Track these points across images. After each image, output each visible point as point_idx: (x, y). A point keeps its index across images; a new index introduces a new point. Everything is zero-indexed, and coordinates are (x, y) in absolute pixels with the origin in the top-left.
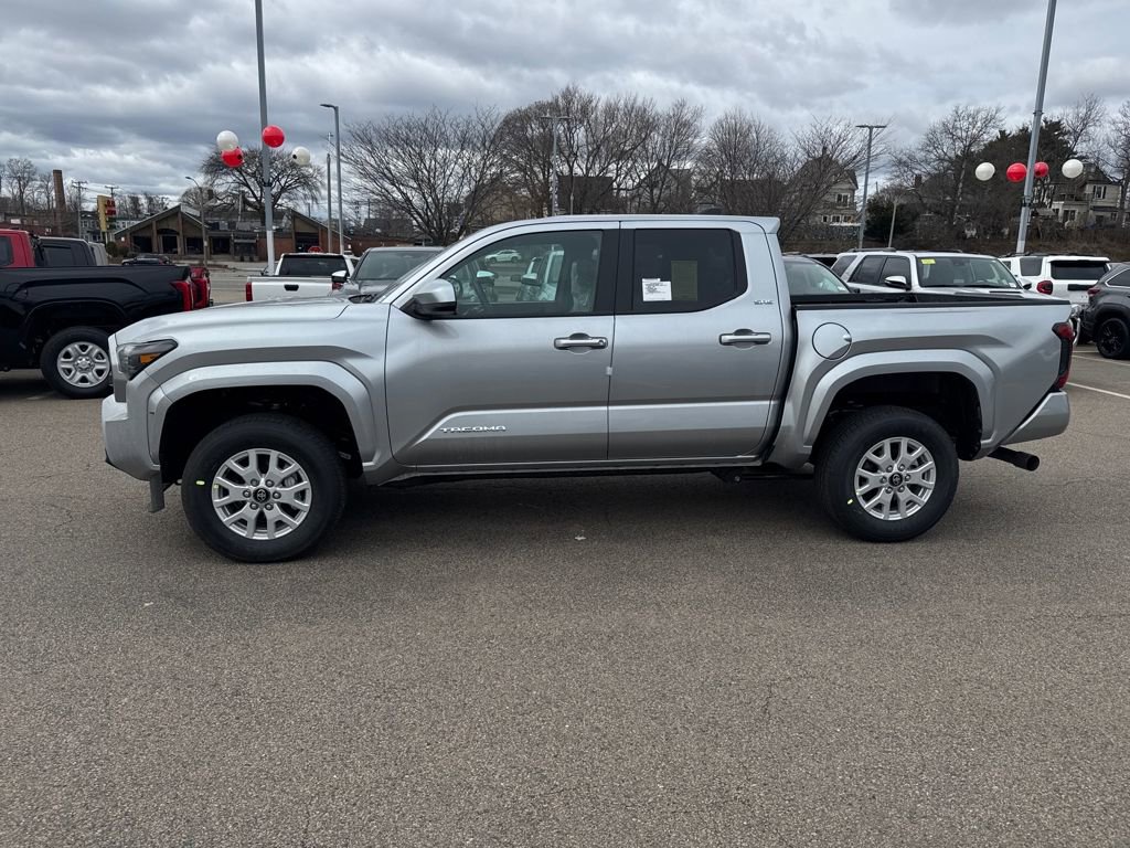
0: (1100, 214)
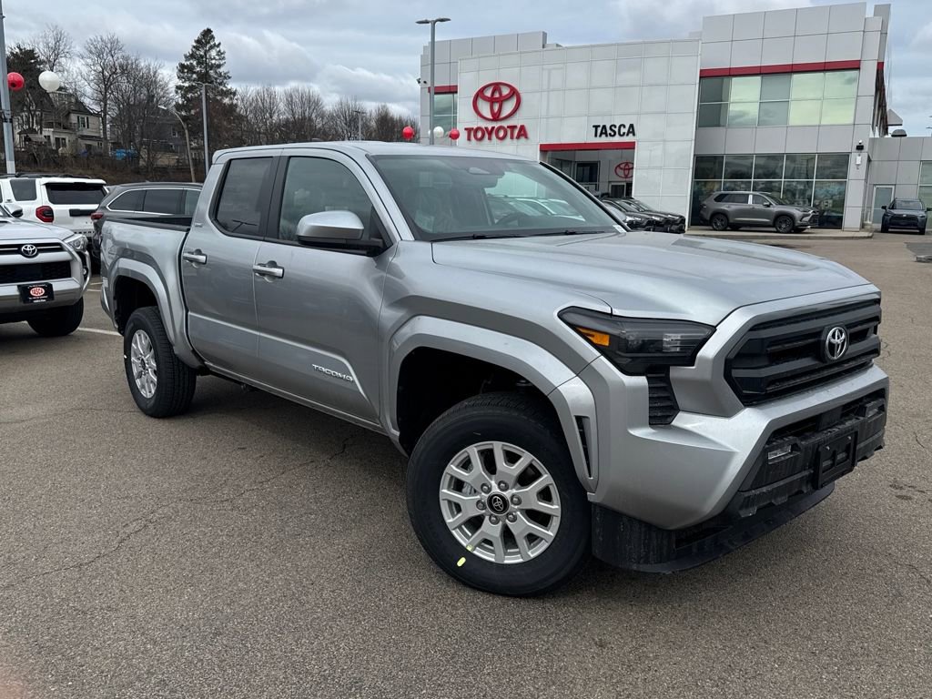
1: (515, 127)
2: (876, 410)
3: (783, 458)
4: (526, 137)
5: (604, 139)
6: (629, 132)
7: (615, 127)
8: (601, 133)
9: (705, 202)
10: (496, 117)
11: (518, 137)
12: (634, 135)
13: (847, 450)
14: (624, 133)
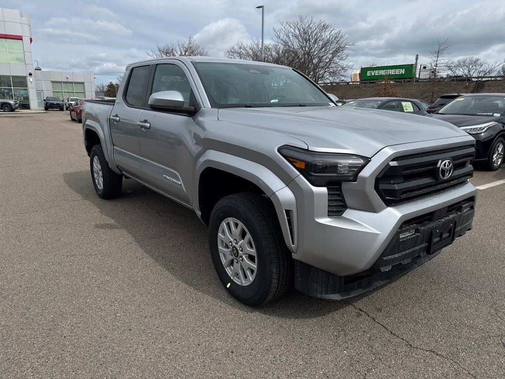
2: (469, 209)
3: (409, 237)
13: (450, 232)
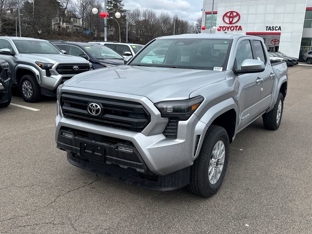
0: (77, 28)
1: (238, 26)
4: (241, 30)
5: (269, 31)
6: (279, 29)
7: (274, 27)
8: (269, 29)
9: (304, 54)
10: (231, 23)
11: (238, 30)
12: (281, 30)
14: (277, 29)
